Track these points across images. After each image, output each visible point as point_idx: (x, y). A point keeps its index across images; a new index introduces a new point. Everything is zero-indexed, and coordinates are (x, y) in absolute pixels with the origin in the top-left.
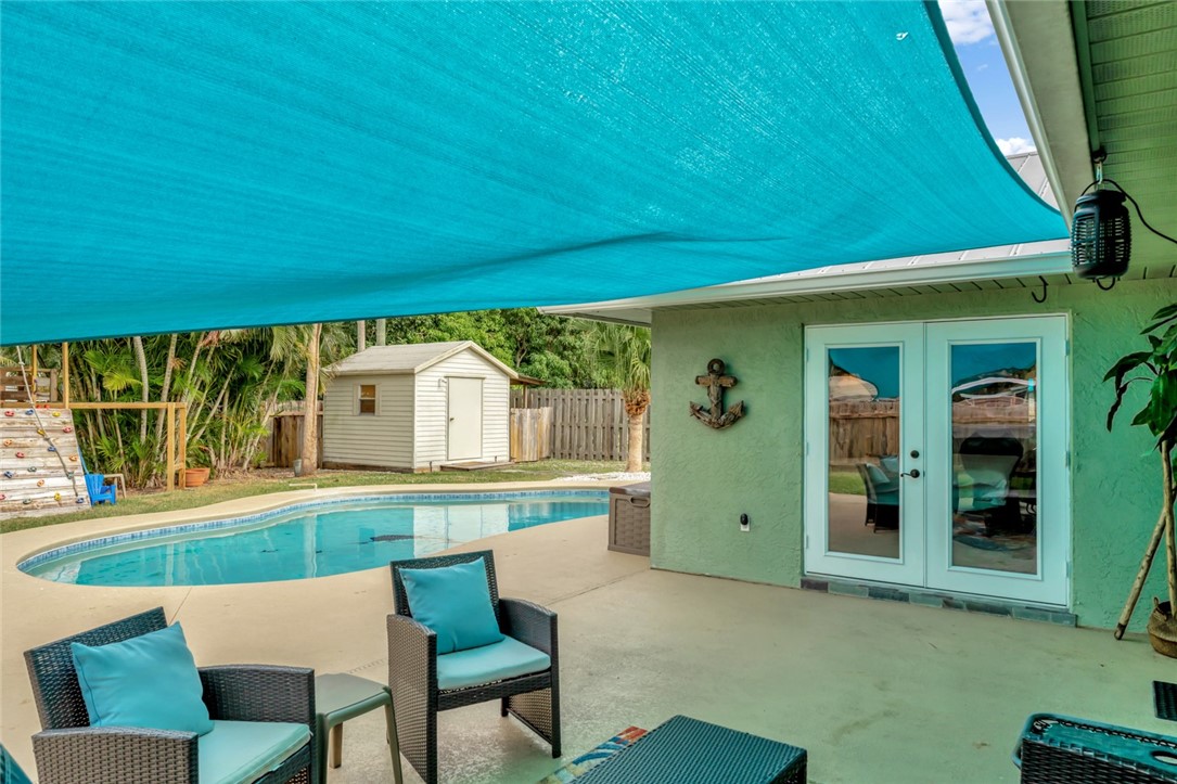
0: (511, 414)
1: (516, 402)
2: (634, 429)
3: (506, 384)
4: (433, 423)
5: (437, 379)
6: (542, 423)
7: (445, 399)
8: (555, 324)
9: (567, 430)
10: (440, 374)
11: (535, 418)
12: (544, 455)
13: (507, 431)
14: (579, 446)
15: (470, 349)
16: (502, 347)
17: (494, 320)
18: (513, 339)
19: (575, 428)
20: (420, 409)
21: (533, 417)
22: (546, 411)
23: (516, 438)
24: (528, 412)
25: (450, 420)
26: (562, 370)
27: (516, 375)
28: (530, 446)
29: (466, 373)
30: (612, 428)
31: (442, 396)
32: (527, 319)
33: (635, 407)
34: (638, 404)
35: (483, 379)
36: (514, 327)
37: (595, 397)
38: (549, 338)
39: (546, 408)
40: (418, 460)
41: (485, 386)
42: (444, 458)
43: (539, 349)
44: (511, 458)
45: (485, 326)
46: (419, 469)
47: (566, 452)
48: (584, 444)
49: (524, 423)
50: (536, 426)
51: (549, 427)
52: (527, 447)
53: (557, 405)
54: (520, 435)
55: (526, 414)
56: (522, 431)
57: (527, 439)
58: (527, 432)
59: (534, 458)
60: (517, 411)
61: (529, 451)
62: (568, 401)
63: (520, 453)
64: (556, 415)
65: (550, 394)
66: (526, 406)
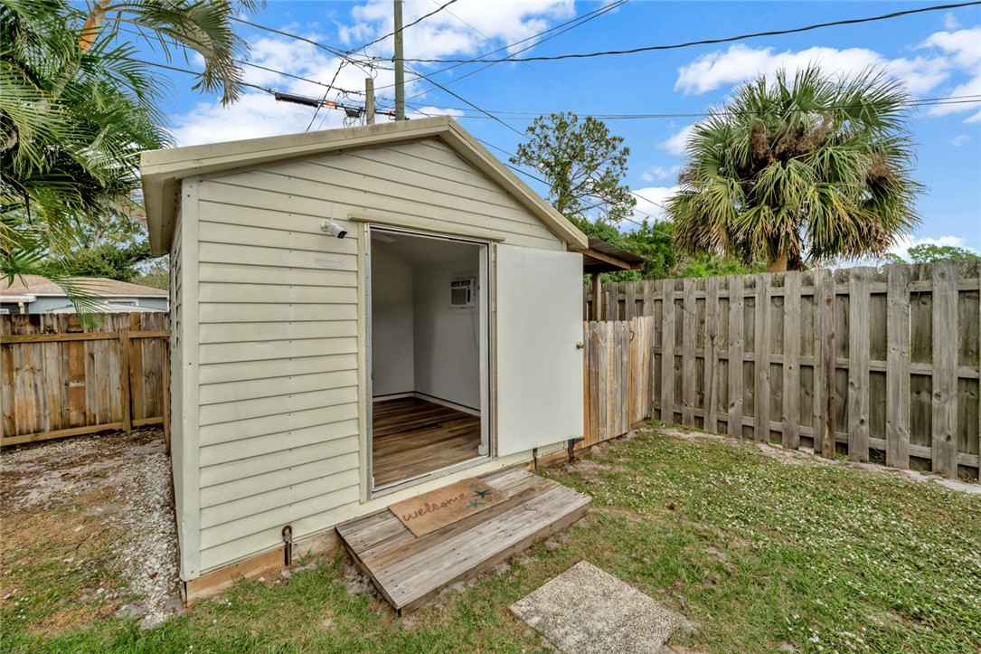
6: (634, 354)
11: (623, 341)
12: (640, 417)
14: (725, 405)
19: (712, 363)
21: (620, 341)
22: (641, 327)
27: (582, 239)
28: (613, 405)
35: (499, 241)
46: (215, 574)
47: (689, 410)
49: (601, 355)
50: (625, 359)
51: (647, 356)
52: (609, 408)
53: (665, 313)
54: (592, 382)
55: (606, 333)
56: (597, 374)
57: (608, 391)
58: (608, 374)
59: (621, 429)
60: (608, 328)
61: (613, 416)
62: (690, 303)
63: (593, 424)
64: (661, 334)
65: (646, 290)
66: (599, 317)
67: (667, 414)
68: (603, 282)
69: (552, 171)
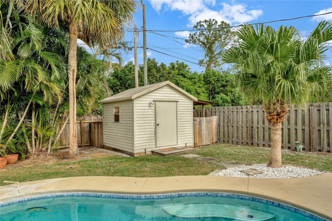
0: (194, 120)
1: (197, 114)
2: (275, 134)
3: (191, 104)
4: (146, 127)
5: (148, 102)
6: (212, 125)
7: (153, 113)
8: (224, 83)
9: (226, 128)
10: (150, 100)
11: (208, 122)
12: (214, 141)
13: (192, 129)
14: (233, 137)
15: (168, 85)
16: (204, 93)
17: (201, 83)
18: (208, 90)
19: (230, 127)
20: (137, 119)
21: (207, 122)
22: (215, 119)
23: (197, 133)
24: (204, 119)
25: (157, 125)
26: (227, 100)
27: (196, 99)
28: (206, 137)
29: (166, 98)
30: (252, 127)
31: (151, 112)
32: (213, 82)
33: (276, 117)
34: (278, 115)
35: (178, 102)
36: (208, 85)
37: (241, 110)
38: (221, 88)
39: (214, 117)
40: (137, 148)
41: (178, 106)
42: (154, 146)
43: (218, 93)
44: (195, 144)
45: (197, 85)
46: (137, 154)
47: (226, 139)
48: (235, 136)
49: (202, 125)
50: (209, 126)
51: (216, 126)
52: (204, 138)
53: (221, 115)
54: (200, 131)
55: (203, 120)
56: (201, 129)
57: (204, 133)
58: (204, 130)
59: (208, 143)
60: (198, 119)
61: (206, 140)
62: (226, 112)
63: (200, 141)
64: (220, 120)
65: (217, 109)
66: (204, 116)
67: (222, 140)
68: (205, 107)
69: (205, 46)
